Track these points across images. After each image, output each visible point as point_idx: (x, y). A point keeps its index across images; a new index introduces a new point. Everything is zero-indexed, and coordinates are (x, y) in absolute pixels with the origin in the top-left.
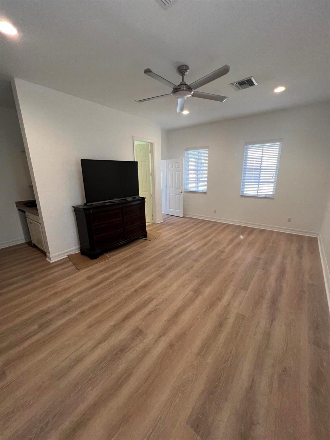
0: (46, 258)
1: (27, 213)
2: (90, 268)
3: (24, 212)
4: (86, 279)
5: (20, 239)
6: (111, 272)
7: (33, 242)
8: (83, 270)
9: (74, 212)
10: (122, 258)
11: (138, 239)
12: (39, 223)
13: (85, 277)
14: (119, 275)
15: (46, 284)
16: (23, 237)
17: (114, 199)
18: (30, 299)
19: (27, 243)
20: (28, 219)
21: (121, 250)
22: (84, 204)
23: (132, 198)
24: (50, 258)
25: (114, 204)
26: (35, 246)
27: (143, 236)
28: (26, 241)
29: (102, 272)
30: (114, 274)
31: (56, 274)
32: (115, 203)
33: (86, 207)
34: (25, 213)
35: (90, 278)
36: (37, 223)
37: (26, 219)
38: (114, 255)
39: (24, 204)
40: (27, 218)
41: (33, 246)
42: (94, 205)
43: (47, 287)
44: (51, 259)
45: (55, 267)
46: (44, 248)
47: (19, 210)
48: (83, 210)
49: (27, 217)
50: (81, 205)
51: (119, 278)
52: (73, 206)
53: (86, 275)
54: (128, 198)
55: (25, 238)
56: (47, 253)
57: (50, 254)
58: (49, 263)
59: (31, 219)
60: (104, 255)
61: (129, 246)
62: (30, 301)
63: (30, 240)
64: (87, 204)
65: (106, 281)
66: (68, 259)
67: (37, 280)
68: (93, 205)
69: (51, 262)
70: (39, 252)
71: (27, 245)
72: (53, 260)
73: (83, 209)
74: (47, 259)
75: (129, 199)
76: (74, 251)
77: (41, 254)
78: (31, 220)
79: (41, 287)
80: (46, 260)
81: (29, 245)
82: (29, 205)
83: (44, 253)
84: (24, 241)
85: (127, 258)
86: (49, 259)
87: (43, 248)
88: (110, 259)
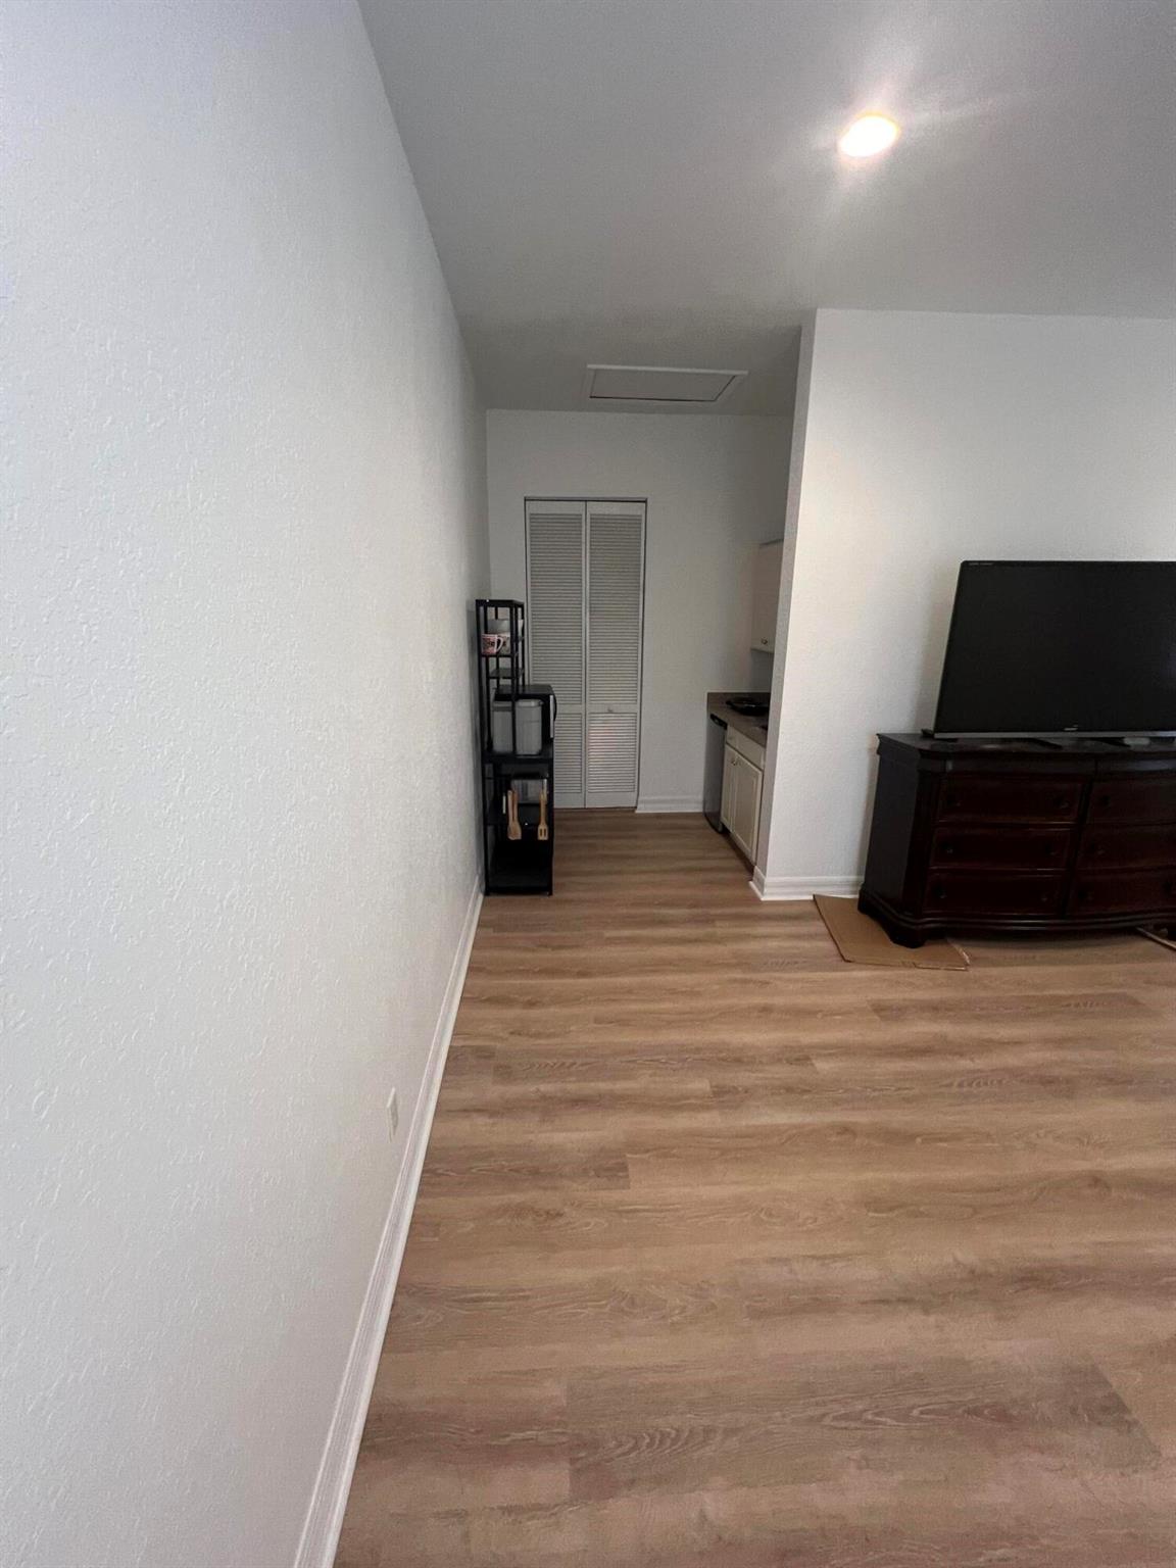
0: (751, 880)
1: (730, 730)
2: (889, 973)
3: (723, 725)
4: (869, 1008)
5: (690, 799)
6: (975, 1030)
7: (723, 819)
8: (861, 970)
9: (878, 757)
10: (1032, 993)
11: (1132, 932)
12: (760, 769)
13: (868, 1001)
14: (1011, 1059)
15: (743, 962)
16: (700, 797)
17: (1055, 730)
18: (697, 989)
19: (706, 815)
20: (732, 750)
21: (1030, 954)
22: (920, 732)
23: (1151, 738)
24: (761, 885)
25: (1055, 753)
26: (725, 832)
27: (1165, 930)
28: (704, 808)
29: (935, 1009)
30: (986, 1046)
31: (773, 944)
32: (1059, 747)
33: (926, 745)
34: (726, 728)
35: (885, 1012)
36: (754, 767)
37: (723, 747)
38: (994, 964)
39: (728, 703)
40: (727, 746)
41: (720, 829)
42: (959, 743)
43: (748, 976)
44: (765, 890)
45: (769, 918)
46: (752, 849)
47: (713, 717)
48: (919, 756)
49: (729, 741)
50: (908, 735)
51: (1014, 1073)
52: (881, 732)
53: (874, 996)
54: (1128, 733)
55: (705, 802)
56: (756, 867)
57: (765, 874)
58: (755, 901)
59: (737, 751)
60: (948, 944)
61: (1075, 952)
62: (698, 994)
63: (716, 810)
64: (937, 736)
65: (950, 1057)
66: (813, 909)
67: (720, 940)
68: (955, 740)
69: (763, 899)
70: (732, 854)
71: (704, 822)
72: (772, 894)
73: (920, 750)
74: (751, 883)
75: (1137, 740)
76: (835, 889)
77: (736, 863)
78: (737, 753)
79: (728, 966)
80: (749, 888)
81: (711, 824)
82: (740, 706)
83: (748, 866)
84: (698, 809)
85: (1057, 999)
86: (757, 887)
87: (748, 845)
88: (974, 972)
